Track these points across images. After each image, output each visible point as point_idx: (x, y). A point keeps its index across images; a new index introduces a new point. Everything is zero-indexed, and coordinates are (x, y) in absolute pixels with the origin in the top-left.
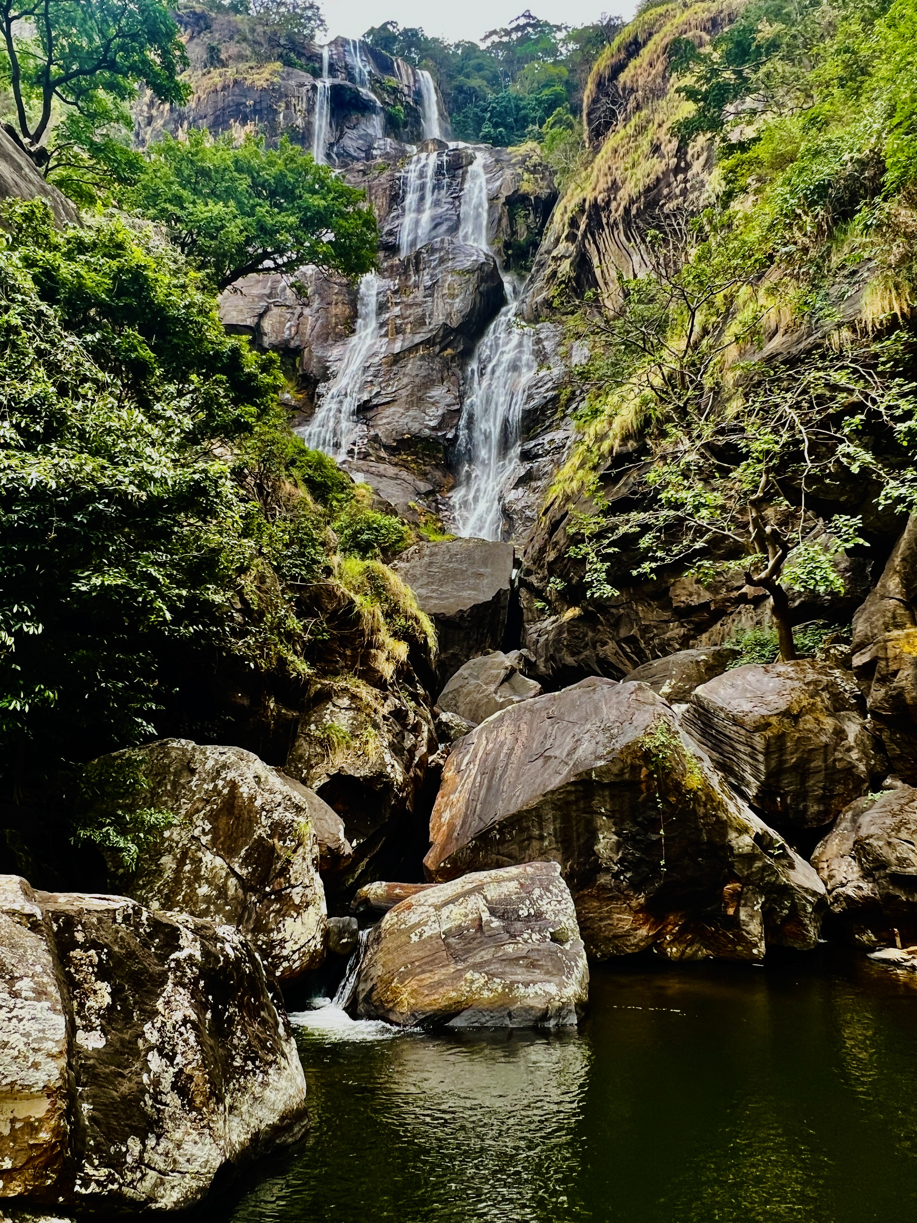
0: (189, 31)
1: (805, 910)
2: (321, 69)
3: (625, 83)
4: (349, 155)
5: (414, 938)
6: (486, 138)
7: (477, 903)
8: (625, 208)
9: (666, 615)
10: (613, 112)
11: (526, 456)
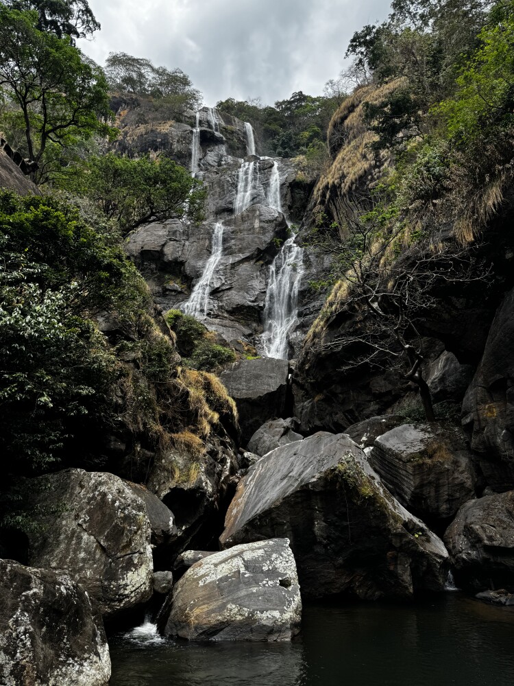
0: (129, 107)
1: (436, 567)
2: (195, 123)
3: (348, 125)
4: (209, 164)
5: (201, 584)
6: (279, 154)
7: (238, 562)
8: (349, 187)
9: (368, 398)
10: (342, 139)
11: (300, 315)
